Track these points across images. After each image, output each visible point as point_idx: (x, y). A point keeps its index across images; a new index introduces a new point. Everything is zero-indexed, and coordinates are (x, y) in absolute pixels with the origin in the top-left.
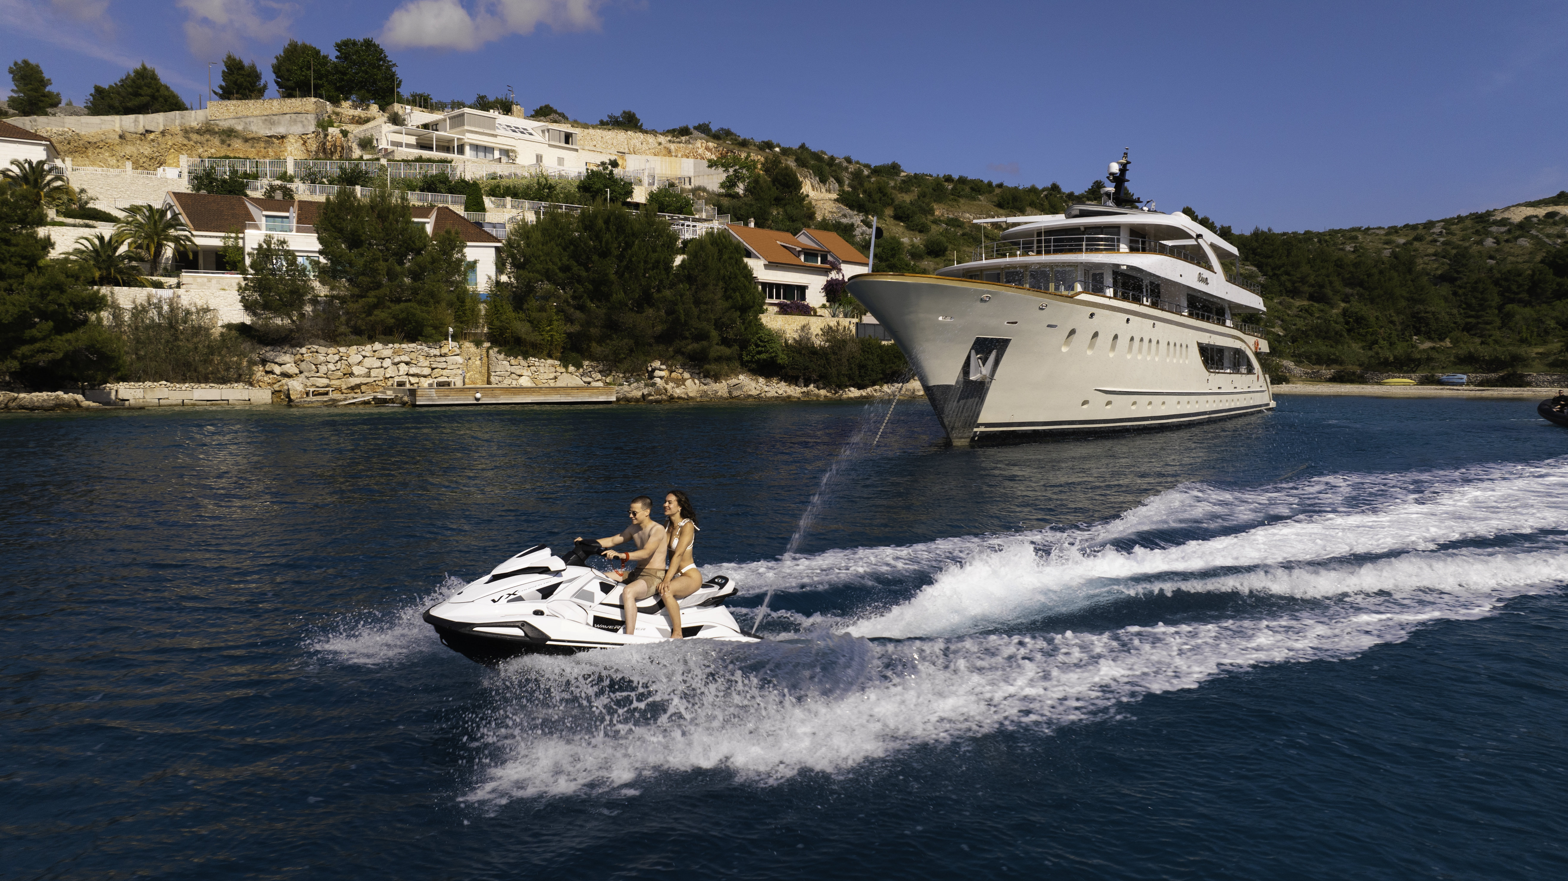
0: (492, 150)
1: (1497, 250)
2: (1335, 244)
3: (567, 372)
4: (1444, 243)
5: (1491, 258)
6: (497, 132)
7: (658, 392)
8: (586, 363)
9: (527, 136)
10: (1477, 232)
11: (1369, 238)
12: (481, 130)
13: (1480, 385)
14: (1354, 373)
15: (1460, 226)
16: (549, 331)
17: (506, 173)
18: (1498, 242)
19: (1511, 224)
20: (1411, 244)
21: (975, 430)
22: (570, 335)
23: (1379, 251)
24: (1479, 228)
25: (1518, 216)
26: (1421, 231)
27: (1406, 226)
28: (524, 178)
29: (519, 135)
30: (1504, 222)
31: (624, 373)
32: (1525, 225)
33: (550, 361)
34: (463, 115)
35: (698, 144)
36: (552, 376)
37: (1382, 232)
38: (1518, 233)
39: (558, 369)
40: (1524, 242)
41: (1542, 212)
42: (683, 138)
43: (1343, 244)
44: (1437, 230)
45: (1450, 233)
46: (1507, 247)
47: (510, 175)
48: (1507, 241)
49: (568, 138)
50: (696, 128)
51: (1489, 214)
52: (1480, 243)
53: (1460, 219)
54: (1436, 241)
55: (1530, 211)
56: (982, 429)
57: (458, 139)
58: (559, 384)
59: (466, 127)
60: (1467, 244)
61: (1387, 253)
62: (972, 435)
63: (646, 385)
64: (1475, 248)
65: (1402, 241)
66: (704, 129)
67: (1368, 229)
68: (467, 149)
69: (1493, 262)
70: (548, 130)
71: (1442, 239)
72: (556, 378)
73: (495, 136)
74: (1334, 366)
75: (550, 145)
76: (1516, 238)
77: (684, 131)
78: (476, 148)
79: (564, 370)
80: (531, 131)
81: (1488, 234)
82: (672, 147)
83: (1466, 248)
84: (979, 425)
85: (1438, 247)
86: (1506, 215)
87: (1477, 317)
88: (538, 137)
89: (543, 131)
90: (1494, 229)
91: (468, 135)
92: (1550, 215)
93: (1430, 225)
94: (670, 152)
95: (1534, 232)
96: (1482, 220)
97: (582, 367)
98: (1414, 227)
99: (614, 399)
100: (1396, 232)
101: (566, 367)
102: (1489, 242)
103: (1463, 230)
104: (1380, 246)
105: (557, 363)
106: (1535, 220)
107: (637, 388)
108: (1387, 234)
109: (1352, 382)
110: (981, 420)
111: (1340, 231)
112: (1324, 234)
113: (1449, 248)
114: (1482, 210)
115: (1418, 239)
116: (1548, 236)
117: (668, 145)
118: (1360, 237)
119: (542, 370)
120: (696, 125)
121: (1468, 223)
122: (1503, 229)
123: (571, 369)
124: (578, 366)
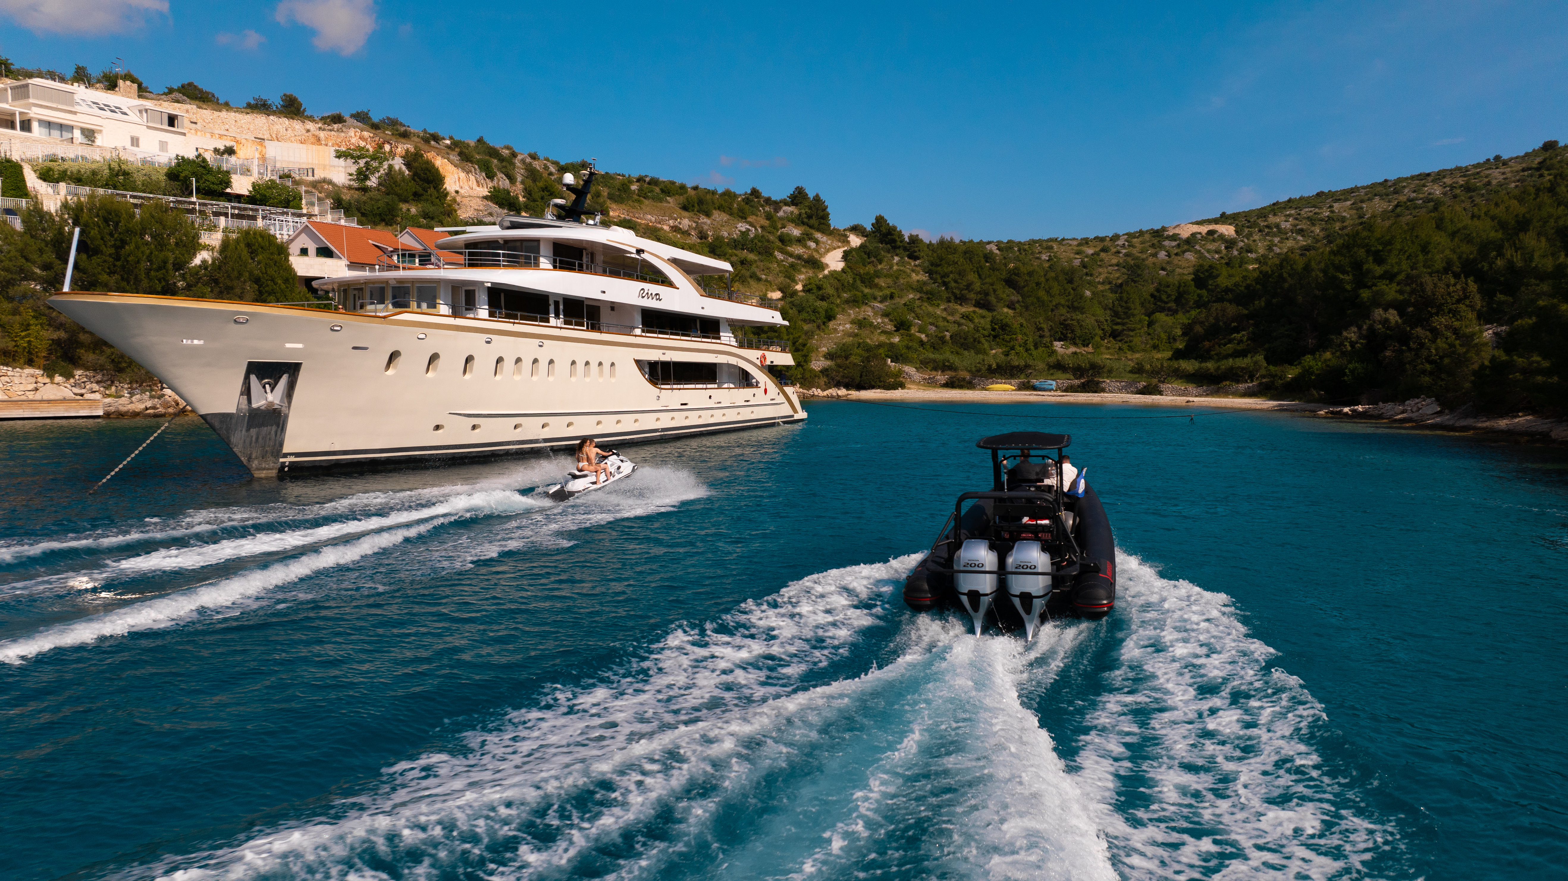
0: (71, 128)
1: (1168, 263)
2: (1032, 253)
3: (52, 383)
4: (1126, 255)
5: (1163, 269)
6: (77, 108)
7: (166, 405)
8: (78, 373)
9: (119, 116)
10: (1153, 246)
11: (1063, 248)
12: (54, 105)
13: (1066, 391)
14: (964, 379)
15: (1140, 239)
16: (26, 336)
17: (72, 156)
18: (1169, 256)
19: (1180, 239)
20: (1098, 255)
21: (282, 460)
22: (57, 342)
23: (1070, 261)
24: (1155, 242)
25: (1186, 232)
26: (1107, 243)
27: (1096, 238)
28: (94, 161)
29: (108, 114)
30: (1174, 237)
31: (131, 383)
32: (1191, 241)
33: (29, 371)
34: (27, 86)
35: (352, 132)
36: (33, 386)
37: (1075, 243)
38: (1185, 247)
39: (40, 379)
40: (1190, 256)
41: (1204, 229)
42: (336, 126)
43: (1040, 253)
44: (1120, 242)
45: (1131, 246)
46: (1176, 260)
47: (77, 157)
48: (1176, 254)
49: (172, 120)
50: (352, 116)
51: (1164, 229)
52: (1155, 255)
53: (1141, 233)
54: (1119, 252)
55: (1195, 229)
56: (293, 459)
57: (21, 113)
58: (38, 396)
59: (31, 100)
60: (1144, 256)
61: (1077, 262)
62: (279, 465)
63: (152, 397)
64: (1151, 260)
65: (1090, 251)
66: (362, 118)
67: (1063, 240)
68: (35, 125)
69: (1163, 273)
70: (146, 111)
71: (1124, 251)
72: (36, 389)
73: (75, 113)
74: (949, 372)
75: (148, 127)
76: (1184, 252)
77: (337, 119)
78: (49, 125)
79: (47, 380)
80: (125, 110)
81: (1162, 247)
82: (322, 134)
83: (1143, 260)
84: (286, 455)
85: (1120, 259)
86: (1177, 231)
87: (1123, 324)
88: (133, 117)
89: (140, 111)
90: (1166, 243)
91: (35, 109)
92: (1211, 233)
93: (1116, 237)
94: (319, 140)
95: (1197, 247)
96: (1158, 234)
97: (73, 377)
98: (1102, 239)
99: (100, 413)
100: (1087, 243)
101: (51, 377)
102: (1162, 254)
103: (1142, 243)
104: (1072, 255)
105: (39, 372)
106: (1199, 236)
107: (140, 401)
108: (1079, 245)
109: (961, 387)
110: (286, 450)
111: (1040, 242)
112: (1024, 244)
113: (1129, 259)
114: (1157, 227)
115: (1105, 250)
116: (1208, 251)
117: (317, 133)
118: (1055, 247)
119: (16, 380)
120: (354, 112)
121: (1147, 237)
122: (1174, 243)
123: (58, 379)
124: (68, 375)
